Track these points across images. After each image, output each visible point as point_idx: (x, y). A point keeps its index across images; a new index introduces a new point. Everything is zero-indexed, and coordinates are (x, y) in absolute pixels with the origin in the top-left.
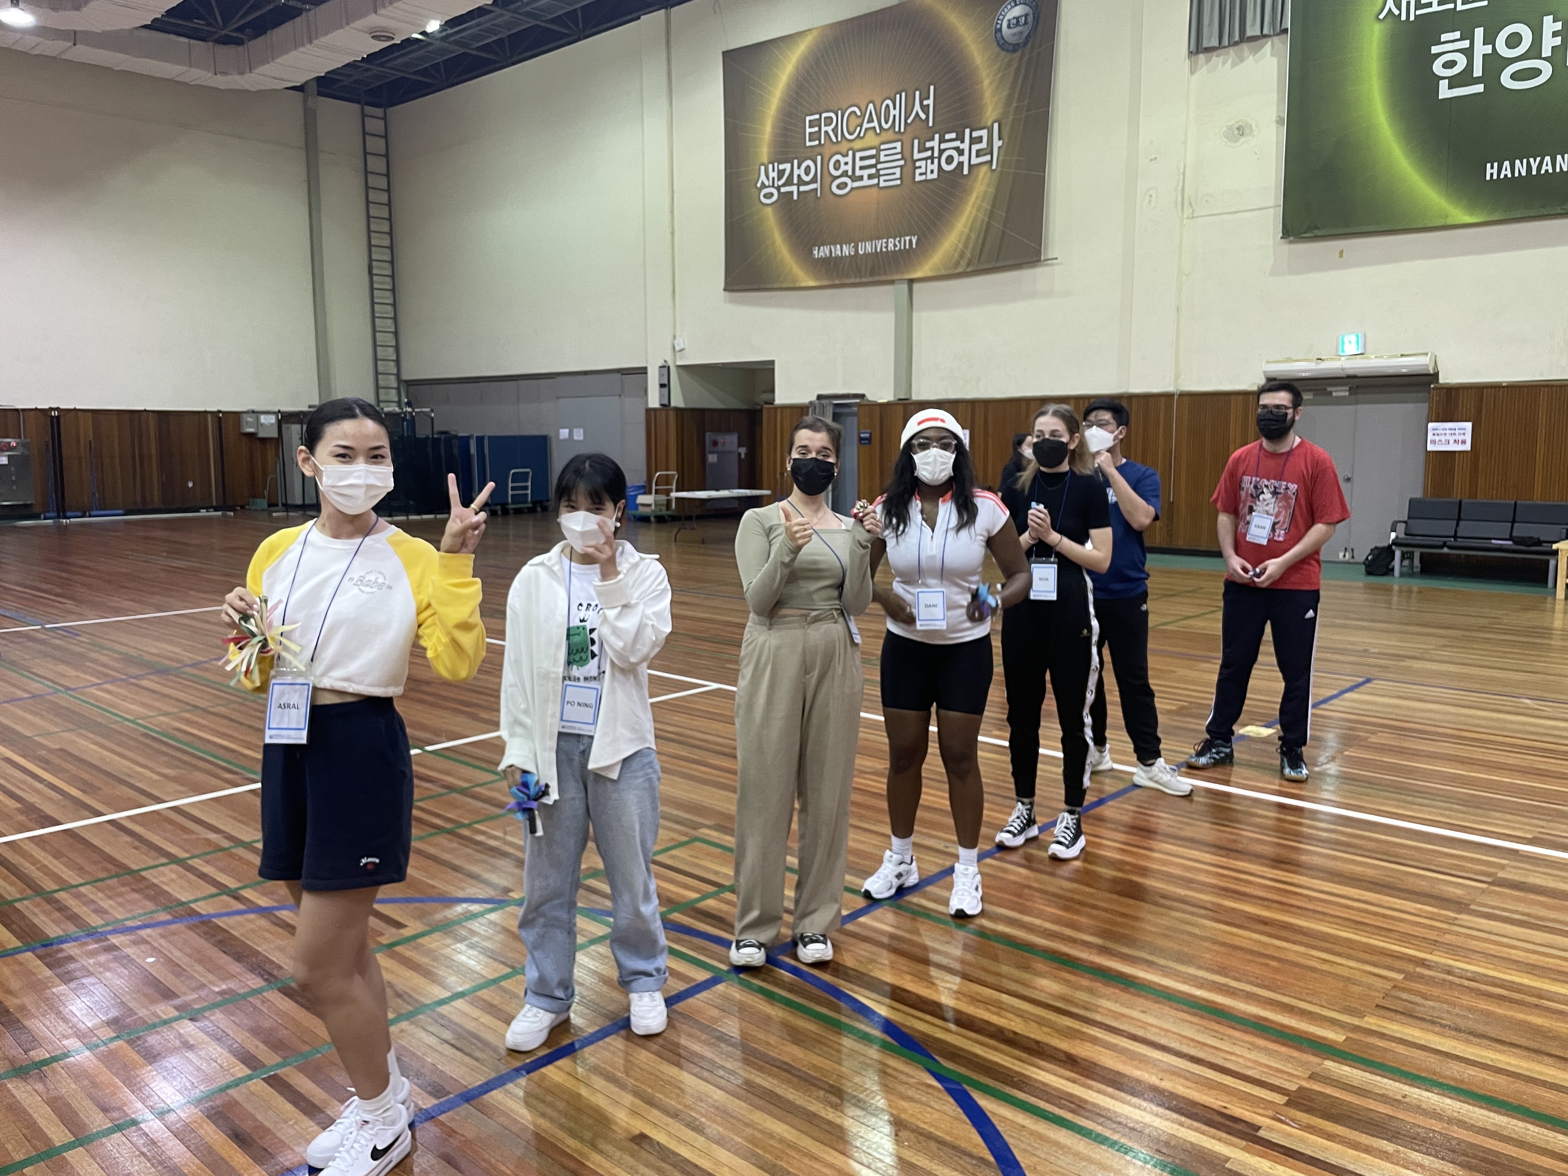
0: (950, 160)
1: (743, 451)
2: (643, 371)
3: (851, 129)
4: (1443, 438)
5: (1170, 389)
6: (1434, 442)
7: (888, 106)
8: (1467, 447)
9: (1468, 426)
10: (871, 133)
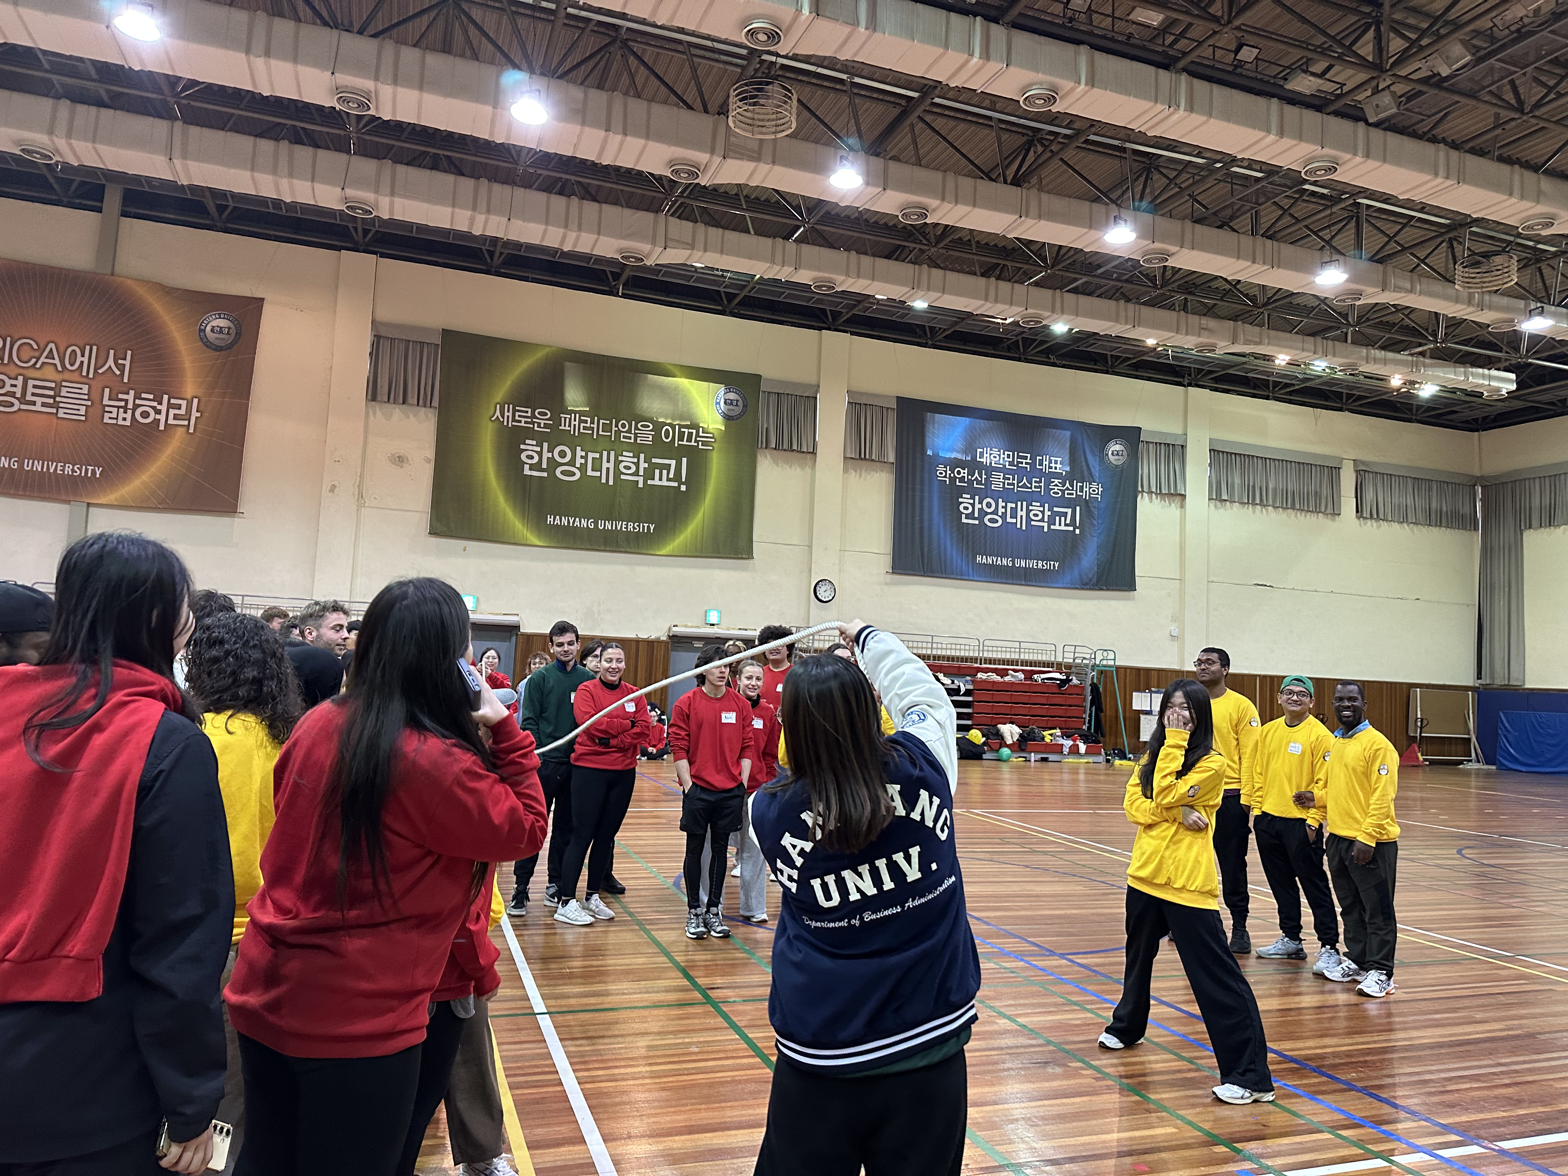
0: (145, 415)
3: (23, 358)
7: (73, 351)
10: (50, 368)
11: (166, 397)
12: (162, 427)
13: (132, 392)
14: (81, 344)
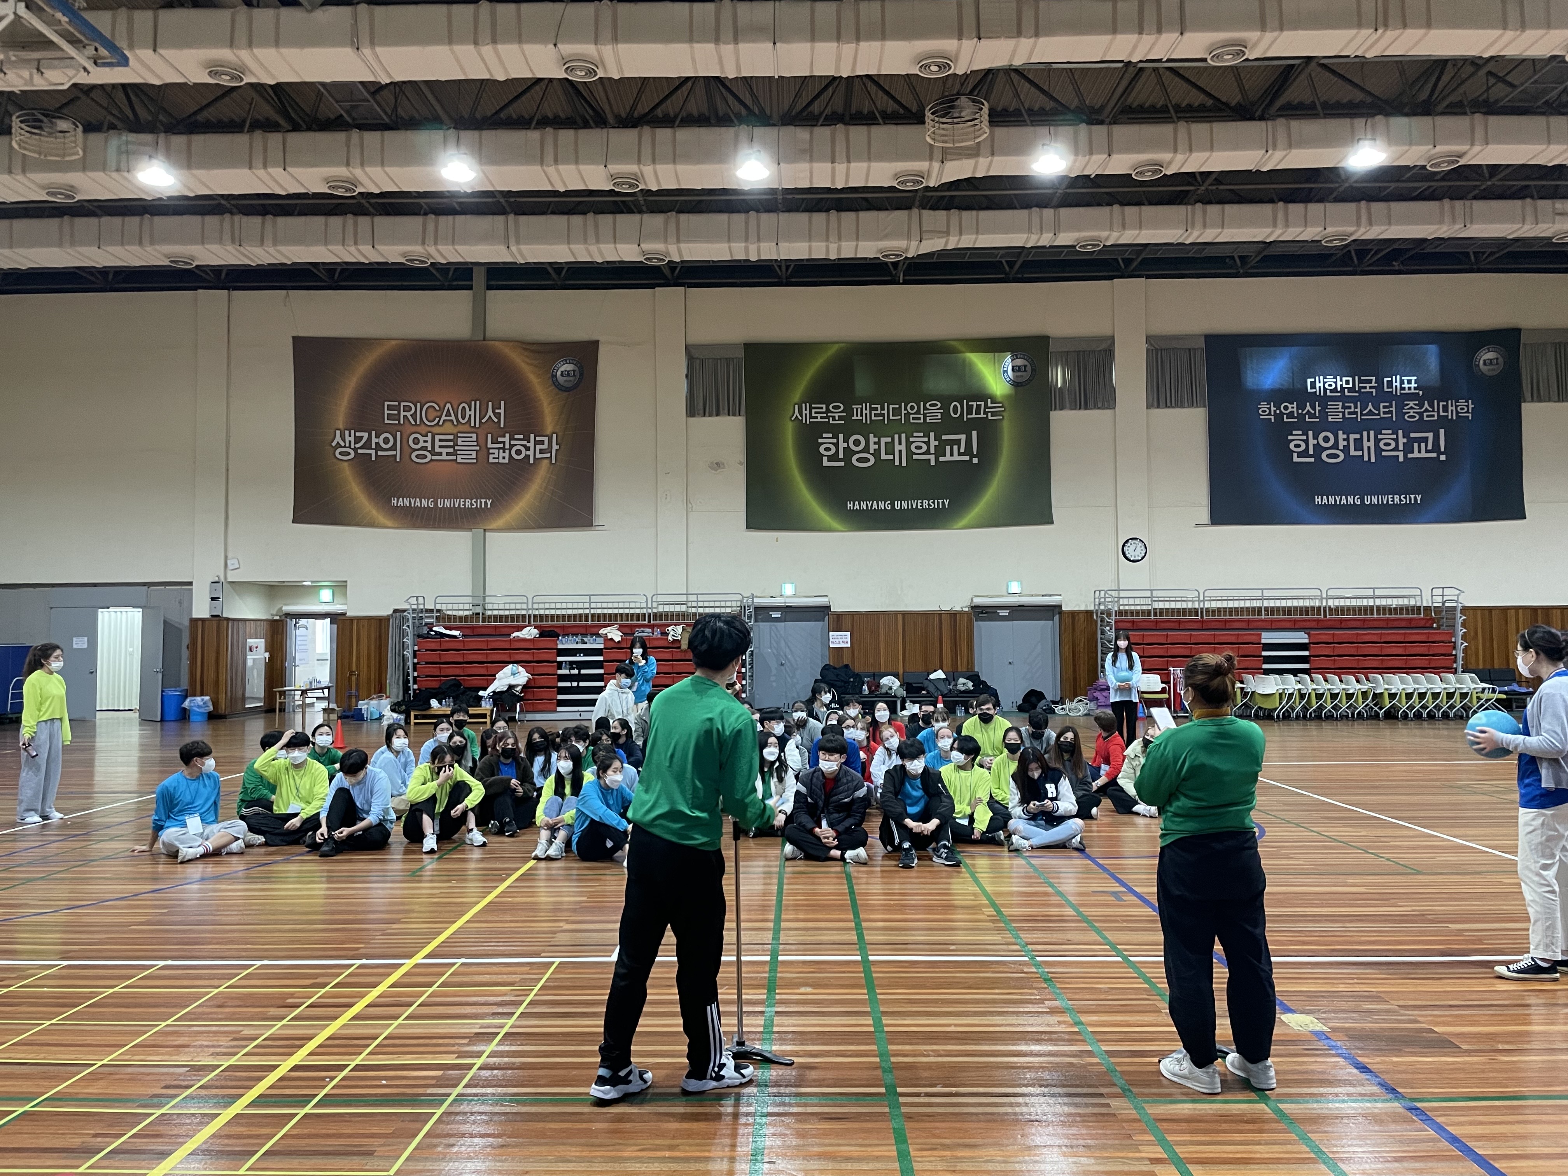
0: (518, 452)
2: (188, 584)
3: (431, 418)
4: (837, 640)
6: (833, 643)
7: (464, 407)
8: (849, 645)
9: (849, 634)
10: (448, 424)
11: (532, 436)
12: (532, 461)
13: (507, 435)
14: (468, 401)
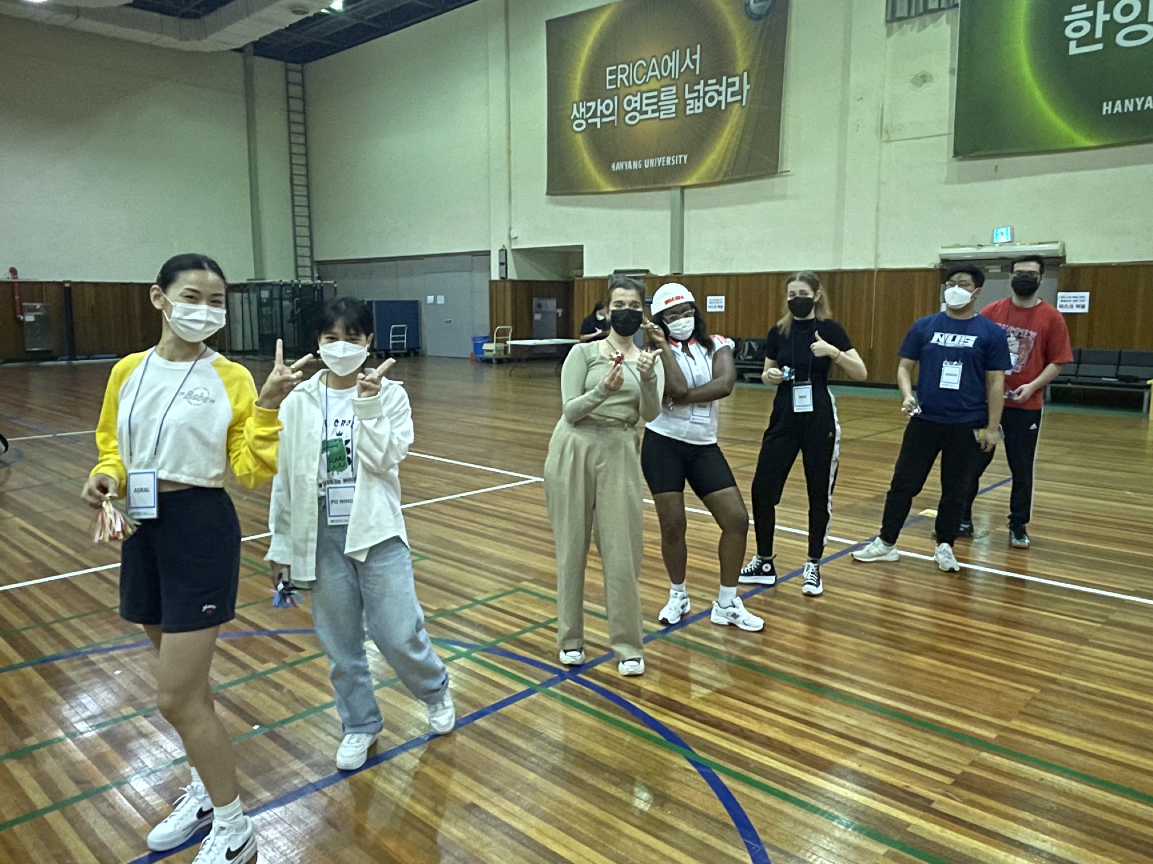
0: (711, 99)
1: (560, 311)
2: (488, 253)
3: (640, 76)
4: (1069, 304)
5: (872, 267)
6: (1061, 306)
7: (666, 60)
8: (1086, 310)
9: (1087, 295)
10: (654, 80)
11: (724, 78)
12: (723, 108)
13: (702, 82)
14: (670, 51)
